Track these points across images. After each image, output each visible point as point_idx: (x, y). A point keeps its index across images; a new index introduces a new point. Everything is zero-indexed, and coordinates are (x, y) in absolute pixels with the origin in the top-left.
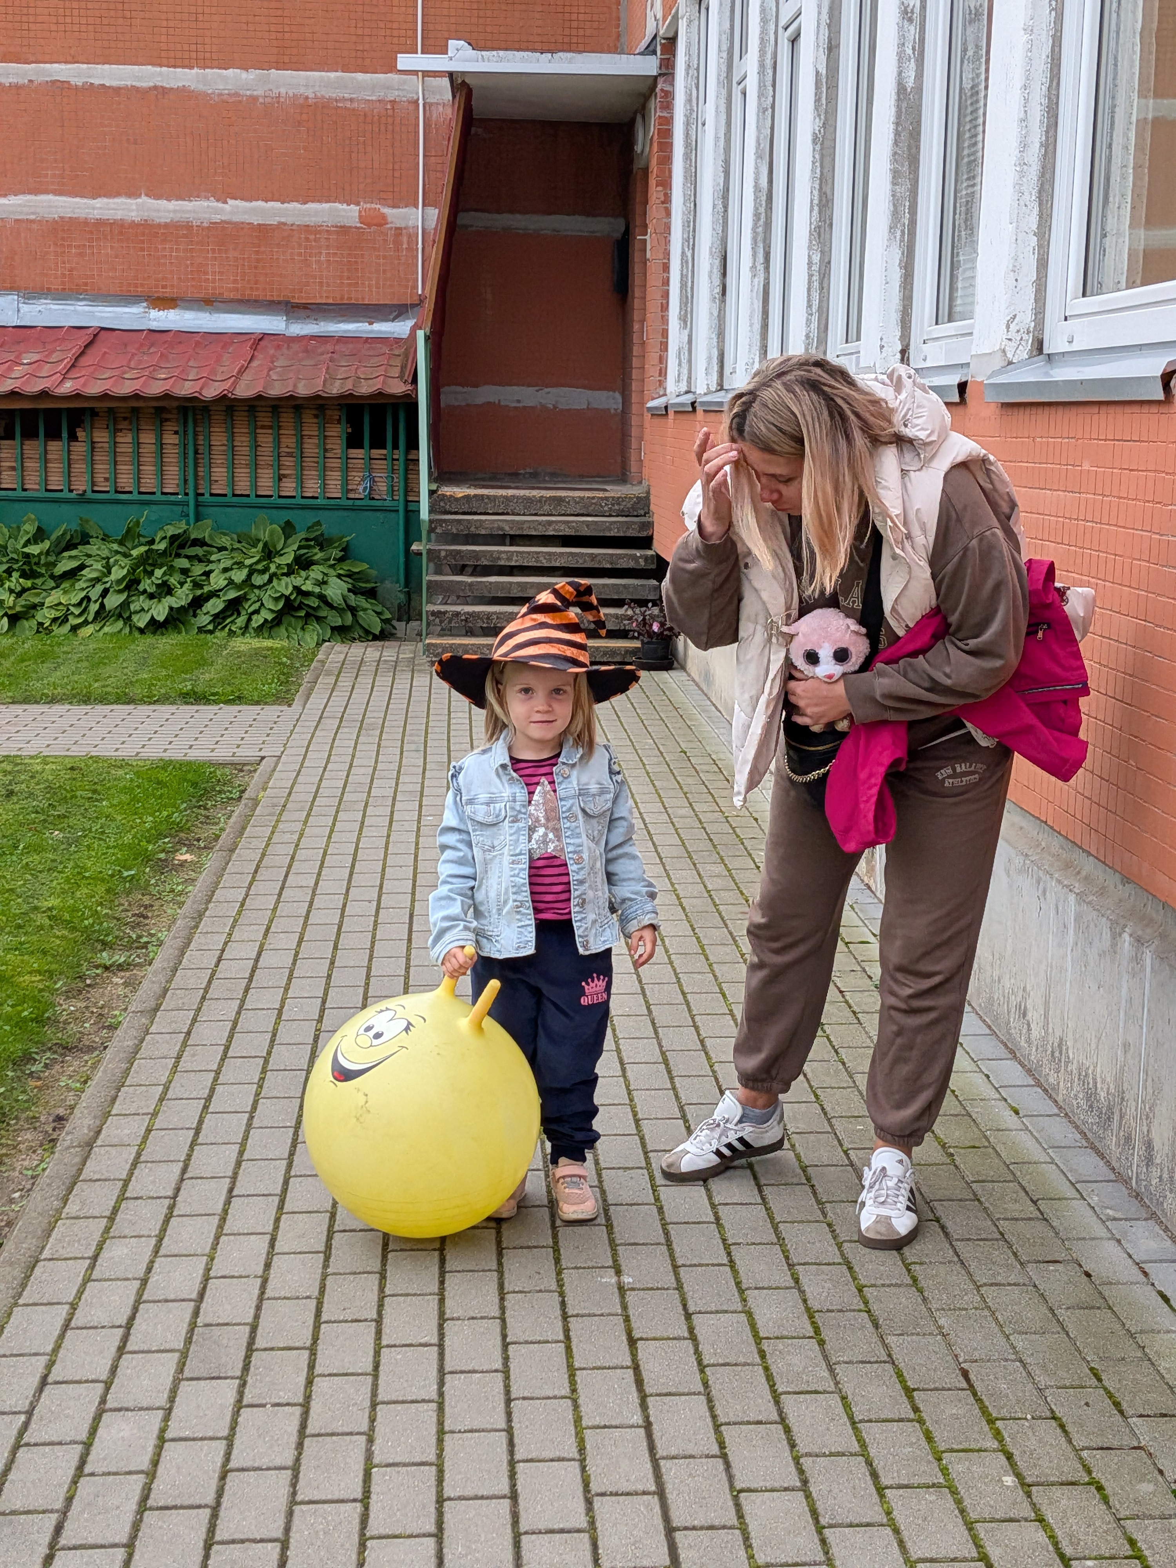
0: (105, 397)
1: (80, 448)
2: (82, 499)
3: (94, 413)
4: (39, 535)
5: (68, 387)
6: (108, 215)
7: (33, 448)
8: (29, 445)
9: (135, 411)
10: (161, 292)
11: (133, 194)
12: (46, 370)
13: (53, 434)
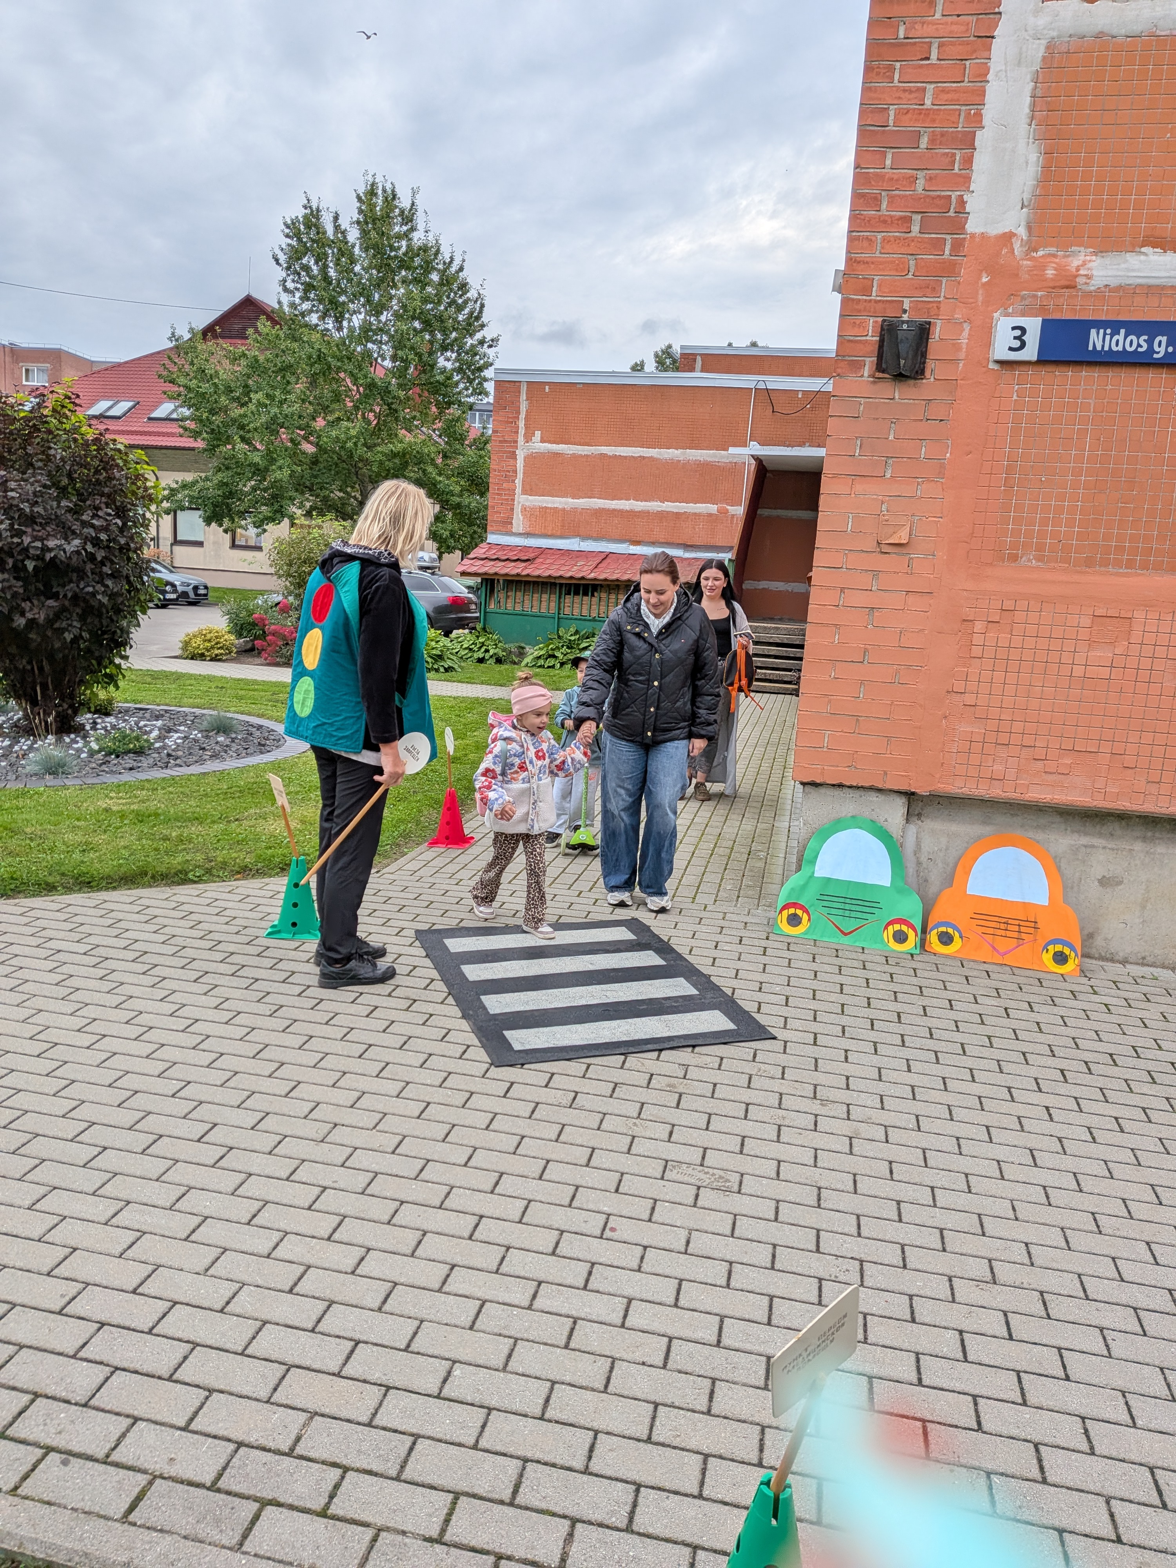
0: (606, 580)
1: (595, 600)
2: (594, 620)
3: (601, 586)
4: (577, 632)
5: (592, 576)
6: (617, 507)
7: (577, 599)
8: (576, 597)
9: (618, 586)
10: (634, 539)
11: (628, 499)
12: (586, 568)
13: (585, 594)
